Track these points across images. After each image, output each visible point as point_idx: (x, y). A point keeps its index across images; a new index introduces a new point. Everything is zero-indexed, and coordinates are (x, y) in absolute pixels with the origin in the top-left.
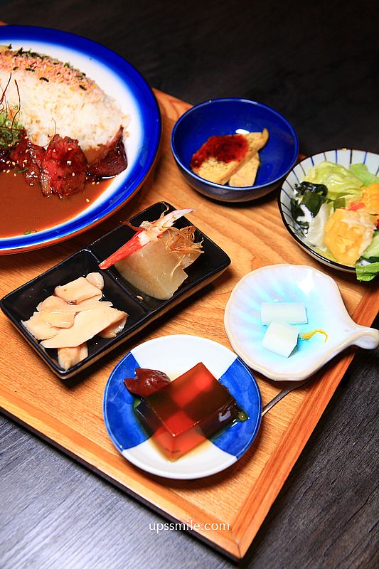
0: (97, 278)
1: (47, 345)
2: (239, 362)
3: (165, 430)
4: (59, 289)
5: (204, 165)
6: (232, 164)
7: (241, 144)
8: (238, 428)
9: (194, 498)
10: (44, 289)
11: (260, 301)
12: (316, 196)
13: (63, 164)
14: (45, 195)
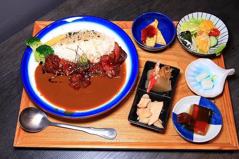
0: (146, 96)
1: (150, 124)
2: (202, 98)
3: (196, 127)
4: (139, 105)
5: (147, 41)
6: (155, 36)
7: (152, 28)
8: (214, 116)
9: (218, 141)
10: (135, 108)
11: (193, 76)
12: (188, 35)
13: (110, 66)
14: (111, 78)
